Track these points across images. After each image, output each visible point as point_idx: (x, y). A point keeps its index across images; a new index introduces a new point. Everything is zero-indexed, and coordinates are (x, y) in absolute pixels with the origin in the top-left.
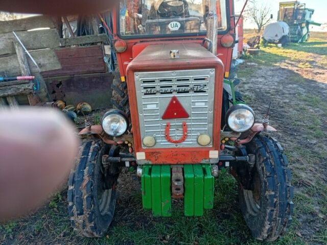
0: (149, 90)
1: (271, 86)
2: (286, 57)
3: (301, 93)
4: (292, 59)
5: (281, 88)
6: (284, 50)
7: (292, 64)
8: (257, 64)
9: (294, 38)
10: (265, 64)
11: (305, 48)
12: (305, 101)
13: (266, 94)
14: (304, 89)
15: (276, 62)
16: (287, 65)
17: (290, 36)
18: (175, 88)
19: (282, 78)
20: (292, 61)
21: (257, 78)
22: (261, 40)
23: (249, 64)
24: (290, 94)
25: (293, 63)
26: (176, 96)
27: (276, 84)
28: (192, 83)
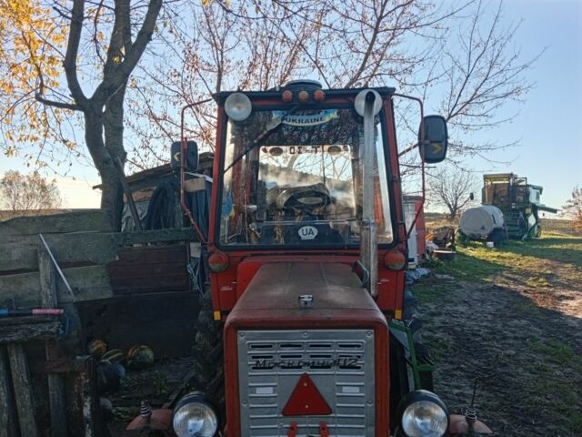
0: (261, 360)
1: (482, 321)
2: (504, 266)
3: (537, 337)
4: (514, 270)
5: (499, 326)
6: (498, 254)
7: (515, 280)
8: (453, 278)
9: (513, 231)
10: (467, 278)
11: (535, 250)
12: (544, 352)
13: (472, 338)
14: (541, 328)
15: (486, 275)
16: (506, 281)
17: (507, 229)
18: (306, 359)
19: (501, 307)
20: (515, 274)
21: (456, 305)
22: (457, 235)
23: (439, 276)
24: (516, 338)
25: (516, 276)
26: (308, 373)
27: (490, 317)
28: (336, 352)
